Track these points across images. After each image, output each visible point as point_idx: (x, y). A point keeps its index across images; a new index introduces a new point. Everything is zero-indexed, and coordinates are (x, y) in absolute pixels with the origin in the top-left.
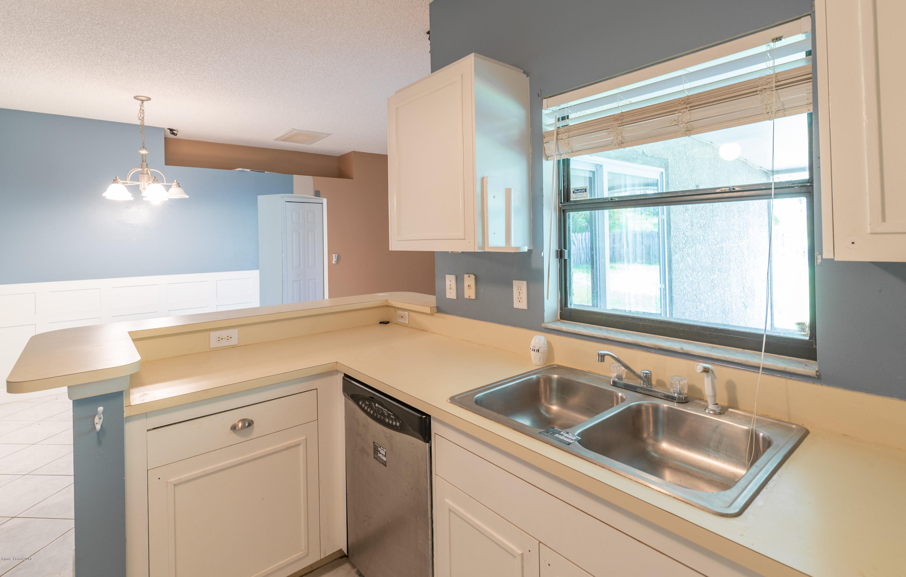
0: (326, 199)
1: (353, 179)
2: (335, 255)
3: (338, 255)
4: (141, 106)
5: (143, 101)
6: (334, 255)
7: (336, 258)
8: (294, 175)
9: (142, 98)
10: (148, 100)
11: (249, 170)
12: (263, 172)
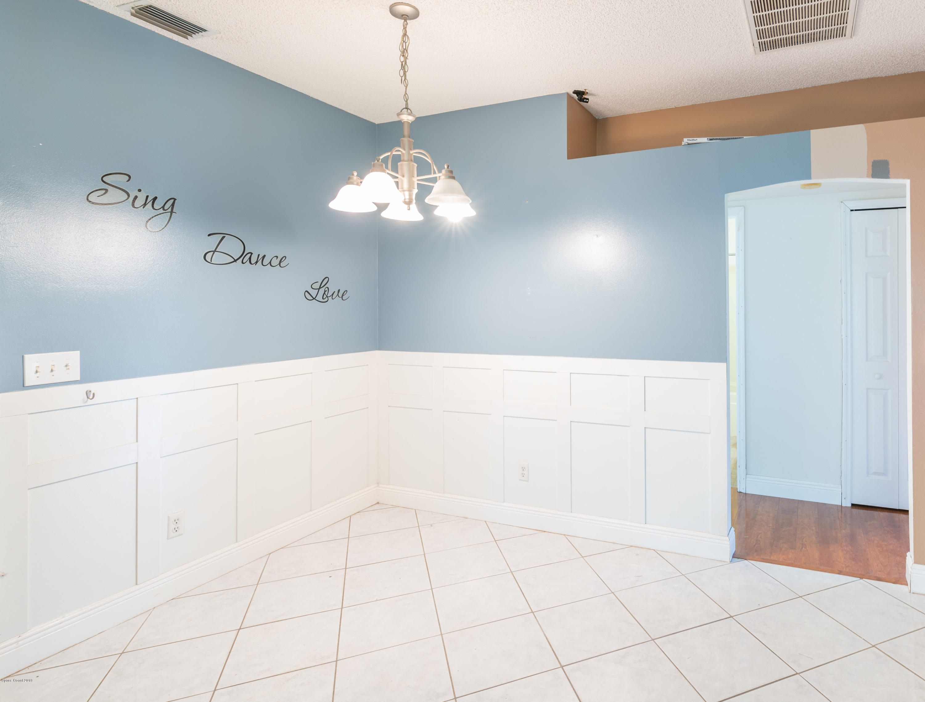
0: (909, 180)
4: (403, 28)
5: (405, 20)
8: (813, 130)
9: (406, 10)
10: (416, 15)
11: (706, 138)
12: (740, 138)
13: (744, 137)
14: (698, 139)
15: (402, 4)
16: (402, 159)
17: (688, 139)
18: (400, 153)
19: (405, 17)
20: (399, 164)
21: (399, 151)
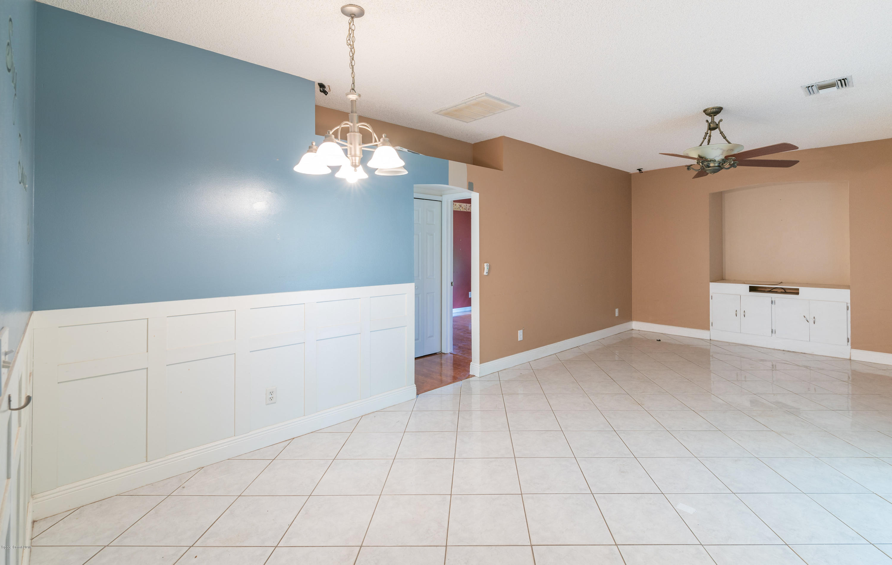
0: (478, 194)
1: (502, 170)
2: (487, 264)
3: (489, 265)
4: (350, 24)
5: (352, 18)
6: (485, 264)
7: (488, 268)
8: (449, 161)
9: (354, 9)
10: (361, 13)
11: (407, 150)
12: (417, 154)
13: (420, 154)
14: (404, 149)
15: (351, 5)
16: (350, 130)
17: (401, 148)
18: (348, 126)
19: (353, 16)
20: (348, 135)
21: (347, 124)
